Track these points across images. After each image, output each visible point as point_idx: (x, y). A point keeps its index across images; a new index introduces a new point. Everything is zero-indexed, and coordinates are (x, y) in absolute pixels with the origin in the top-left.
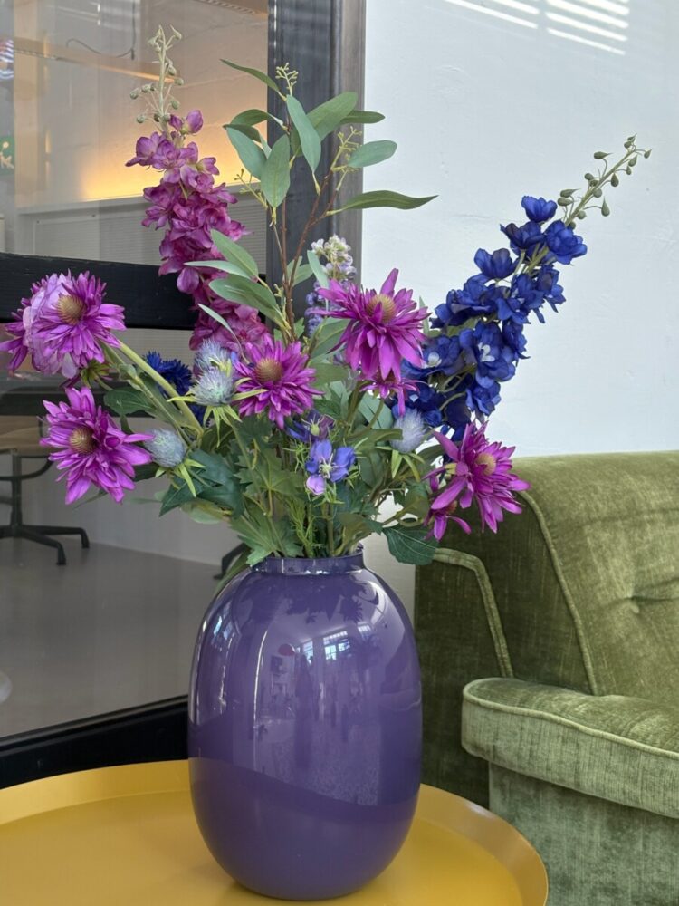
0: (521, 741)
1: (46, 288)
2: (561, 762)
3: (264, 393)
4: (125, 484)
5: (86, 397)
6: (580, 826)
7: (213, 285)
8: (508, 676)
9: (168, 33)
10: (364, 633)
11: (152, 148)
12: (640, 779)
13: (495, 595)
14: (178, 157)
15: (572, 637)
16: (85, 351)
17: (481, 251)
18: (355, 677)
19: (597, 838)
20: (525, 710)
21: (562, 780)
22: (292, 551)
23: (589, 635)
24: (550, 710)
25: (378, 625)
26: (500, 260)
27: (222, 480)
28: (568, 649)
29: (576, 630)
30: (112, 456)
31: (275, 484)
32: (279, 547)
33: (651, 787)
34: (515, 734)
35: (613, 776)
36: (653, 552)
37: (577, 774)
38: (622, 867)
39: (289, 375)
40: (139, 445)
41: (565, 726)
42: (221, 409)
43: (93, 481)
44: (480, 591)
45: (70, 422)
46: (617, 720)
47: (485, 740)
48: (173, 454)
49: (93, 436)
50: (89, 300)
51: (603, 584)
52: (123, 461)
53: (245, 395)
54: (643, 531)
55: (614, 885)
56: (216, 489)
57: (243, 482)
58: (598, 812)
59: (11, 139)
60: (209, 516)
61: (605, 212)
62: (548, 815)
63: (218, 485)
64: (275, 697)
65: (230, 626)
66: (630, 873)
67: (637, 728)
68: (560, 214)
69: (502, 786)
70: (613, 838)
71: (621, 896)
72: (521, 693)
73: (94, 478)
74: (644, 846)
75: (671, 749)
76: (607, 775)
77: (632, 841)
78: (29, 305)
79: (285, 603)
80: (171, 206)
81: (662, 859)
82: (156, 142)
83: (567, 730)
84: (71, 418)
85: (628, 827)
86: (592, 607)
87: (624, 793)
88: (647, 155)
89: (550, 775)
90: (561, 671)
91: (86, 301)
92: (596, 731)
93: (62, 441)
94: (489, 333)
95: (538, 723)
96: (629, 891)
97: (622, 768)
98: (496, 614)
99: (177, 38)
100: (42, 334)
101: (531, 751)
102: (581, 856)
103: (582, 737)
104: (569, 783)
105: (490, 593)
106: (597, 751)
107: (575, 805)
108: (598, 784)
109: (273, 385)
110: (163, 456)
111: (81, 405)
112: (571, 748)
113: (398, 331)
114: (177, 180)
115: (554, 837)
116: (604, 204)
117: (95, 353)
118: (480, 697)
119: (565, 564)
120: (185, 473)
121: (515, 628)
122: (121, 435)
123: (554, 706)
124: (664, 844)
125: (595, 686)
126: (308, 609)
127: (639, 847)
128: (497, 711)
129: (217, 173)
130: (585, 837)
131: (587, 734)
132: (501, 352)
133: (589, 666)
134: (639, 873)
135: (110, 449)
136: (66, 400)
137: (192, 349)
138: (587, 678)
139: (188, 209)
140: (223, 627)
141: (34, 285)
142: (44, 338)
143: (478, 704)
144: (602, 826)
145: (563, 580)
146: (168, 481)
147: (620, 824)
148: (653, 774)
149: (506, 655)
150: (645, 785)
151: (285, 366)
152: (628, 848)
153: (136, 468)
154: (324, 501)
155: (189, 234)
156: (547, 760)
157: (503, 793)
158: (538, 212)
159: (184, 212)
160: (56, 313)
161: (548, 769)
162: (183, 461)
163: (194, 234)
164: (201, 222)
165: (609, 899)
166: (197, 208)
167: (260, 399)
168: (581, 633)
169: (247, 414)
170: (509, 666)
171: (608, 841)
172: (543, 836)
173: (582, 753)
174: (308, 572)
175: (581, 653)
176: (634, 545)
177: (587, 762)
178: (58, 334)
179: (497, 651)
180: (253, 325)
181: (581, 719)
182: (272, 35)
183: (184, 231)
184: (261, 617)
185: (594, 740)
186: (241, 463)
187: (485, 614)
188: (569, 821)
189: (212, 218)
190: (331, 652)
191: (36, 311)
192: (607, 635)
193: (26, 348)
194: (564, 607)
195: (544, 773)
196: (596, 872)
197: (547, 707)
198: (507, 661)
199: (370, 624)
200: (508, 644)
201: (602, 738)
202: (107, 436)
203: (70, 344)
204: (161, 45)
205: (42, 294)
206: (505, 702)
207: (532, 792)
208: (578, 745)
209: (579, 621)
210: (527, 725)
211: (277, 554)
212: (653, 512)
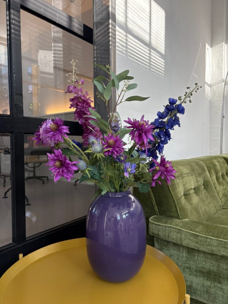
0: (166, 232)
1: (46, 122)
2: (177, 238)
3: (111, 149)
4: (71, 176)
5: (60, 152)
6: (180, 252)
7: (90, 121)
8: (158, 215)
9: (75, 61)
10: (132, 210)
11: (72, 88)
12: (199, 243)
13: (154, 196)
14: (78, 90)
15: (174, 206)
16: (59, 139)
17: (159, 112)
18: (131, 220)
19: (184, 255)
20: (167, 225)
21: (177, 242)
22: (113, 190)
23: (178, 205)
24: (173, 225)
25: (135, 208)
26: (164, 114)
27: (96, 173)
28: (174, 208)
29: (175, 204)
30: (67, 168)
31: (110, 173)
32: (110, 189)
33: (202, 245)
34: (164, 231)
35: (191, 242)
36: (186, 183)
37: (181, 241)
38: (192, 262)
39: (117, 144)
40: (74, 165)
41: (178, 229)
42: (99, 154)
43: (62, 175)
44: (150, 195)
45: (55, 159)
46: (191, 227)
47: (156, 232)
48: (84, 167)
49: (62, 163)
50: (60, 124)
51: (179, 192)
52: (71, 169)
53: (106, 150)
54: (184, 179)
55: (189, 267)
56: (94, 175)
57: (101, 173)
58: (184, 249)
59: (32, 104)
60: (92, 182)
61: (190, 102)
62: (171, 249)
63: (95, 174)
64: (110, 226)
65: (97, 210)
66: (194, 264)
67: (197, 230)
68: (178, 103)
69: (158, 242)
70: (189, 255)
71: (192, 270)
72: (164, 220)
73: (62, 174)
74: (198, 258)
75: (208, 235)
76: (190, 241)
77: (195, 256)
78: (41, 127)
79: (111, 204)
80: (77, 103)
81: (203, 261)
82: (72, 87)
83: (178, 230)
84: (55, 158)
85: (193, 253)
86: (178, 198)
87: (195, 246)
88: (201, 87)
89: (173, 241)
90: (172, 214)
91: (58, 125)
92: (186, 231)
93: (52, 164)
94: (162, 133)
95: (170, 228)
96: (194, 268)
97: (194, 240)
98: (154, 200)
99: (77, 62)
100: (46, 134)
101: (168, 235)
102: (180, 259)
103: (182, 232)
104: (179, 243)
105: (153, 195)
106: (187, 235)
107: (178, 247)
108: (187, 244)
109: (114, 147)
110: (81, 167)
111: (58, 154)
112: (179, 235)
113: (148, 131)
114: (78, 96)
115: (173, 254)
116: (190, 100)
117: (61, 139)
118: (154, 221)
119: (172, 188)
120: (87, 172)
121: (159, 204)
122: (70, 162)
123: (174, 224)
124: (203, 257)
125: (180, 217)
126: (118, 205)
127: (196, 258)
128: (159, 225)
129: (88, 95)
130: (181, 255)
131: (183, 231)
132: (166, 137)
133: (179, 213)
134: (197, 264)
135: (67, 166)
136: (54, 153)
137: (83, 139)
138: (179, 215)
139: (81, 104)
140: (95, 211)
141: (42, 122)
142: (46, 136)
143: (154, 224)
144: (186, 252)
145: (172, 192)
146: (82, 174)
147: (190, 252)
148: (203, 242)
149: (157, 210)
150: (201, 244)
151: (116, 141)
152: (193, 258)
153: (74, 171)
154: (128, 179)
155: (82, 110)
156: (173, 237)
157: (158, 243)
158: (172, 102)
159: (80, 104)
160: (50, 129)
161: (173, 239)
162: (86, 168)
163: (84, 110)
164: (85, 106)
165: (188, 270)
166: (83, 103)
167: (111, 151)
168: (177, 205)
169: (107, 155)
170: (158, 213)
171: (188, 256)
172: (170, 254)
173: (183, 236)
174: (117, 196)
175: (177, 209)
176: (183, 182)
177: (184, 238)
178: (51, 134)
179: (155, 209)
180: (98, 132)
181: (181, 227)
182: (94, 69)
183: (80, 109)
184: (105, 209)
185: (186, 233)
186: (102, 168)
187: (152, 200)
188: (177, 251)
189: (88, 106)
190: (124, 216)
191: (44, 129)
192: (182, 205)
193: (41, 139)
194: (172, 198)
195: (172, 240)
196: (185, 263)
197: (172, 224)
198: (158, 211)
199: (133, 208)
200: (157, 207)
201: (188, 232)
202: (66, 163)
203: (54, 137)
204: (73, 63)
205: (45, 124)
206: (161, 223)
207: (166, 243)
208: (181, 234)
209: (176, 202)
210: (167, 229)
211: (109, 191)
212: (185, 174)
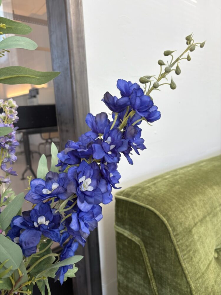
13: (149, 259)
26: (101, 120)
44: (142, 255)
54: (218, 217)
61: (173, 87)
105: (147, 257)
116: (172, 82)
149: (156, 288)
158: (127, 90)
176: (215, 226)
209: (193, 287)
